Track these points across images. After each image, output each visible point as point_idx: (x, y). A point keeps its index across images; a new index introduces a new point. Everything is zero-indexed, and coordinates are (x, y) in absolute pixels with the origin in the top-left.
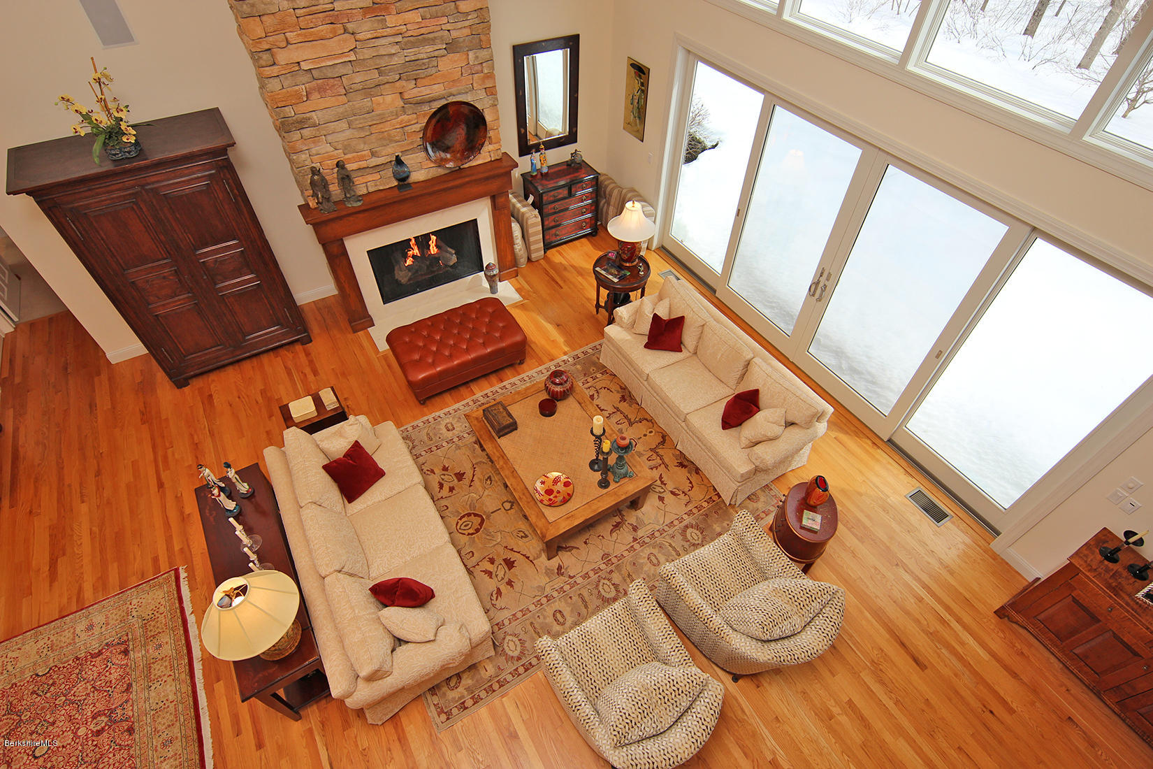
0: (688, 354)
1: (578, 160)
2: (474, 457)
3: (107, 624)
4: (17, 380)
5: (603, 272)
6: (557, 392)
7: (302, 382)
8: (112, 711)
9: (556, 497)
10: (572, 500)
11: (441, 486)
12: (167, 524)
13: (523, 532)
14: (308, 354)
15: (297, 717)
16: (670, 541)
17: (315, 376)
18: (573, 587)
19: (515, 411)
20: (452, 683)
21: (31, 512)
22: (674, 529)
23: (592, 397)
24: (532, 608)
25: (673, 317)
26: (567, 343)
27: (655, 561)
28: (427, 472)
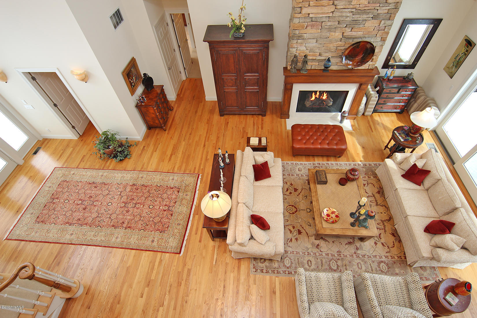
0: (423, 188)
1: (411, 77)
2: (304, 185)
3: (177, 181)
4: (181, 96)
5: (398, 134)
6: (351, 177)
7: (257, 129)
8: (170, 207)
9: (330, 219)
10: (336, 223)
11: (287, 190)
12: (202, 159)
13: (310, 224)
14: (262, 120)
15: (213, 240)
16: (371, 263)
17: (261, 129)
18: (320, 255)
19: (329, 177)
20: (262, 261)
21: (171, 138)
22: (375, 259)
23: (364, 185)
24: (301, 253)
25: (424, 169)
26: (364, 157)
27: (360, 267)
28: (284, 182)
